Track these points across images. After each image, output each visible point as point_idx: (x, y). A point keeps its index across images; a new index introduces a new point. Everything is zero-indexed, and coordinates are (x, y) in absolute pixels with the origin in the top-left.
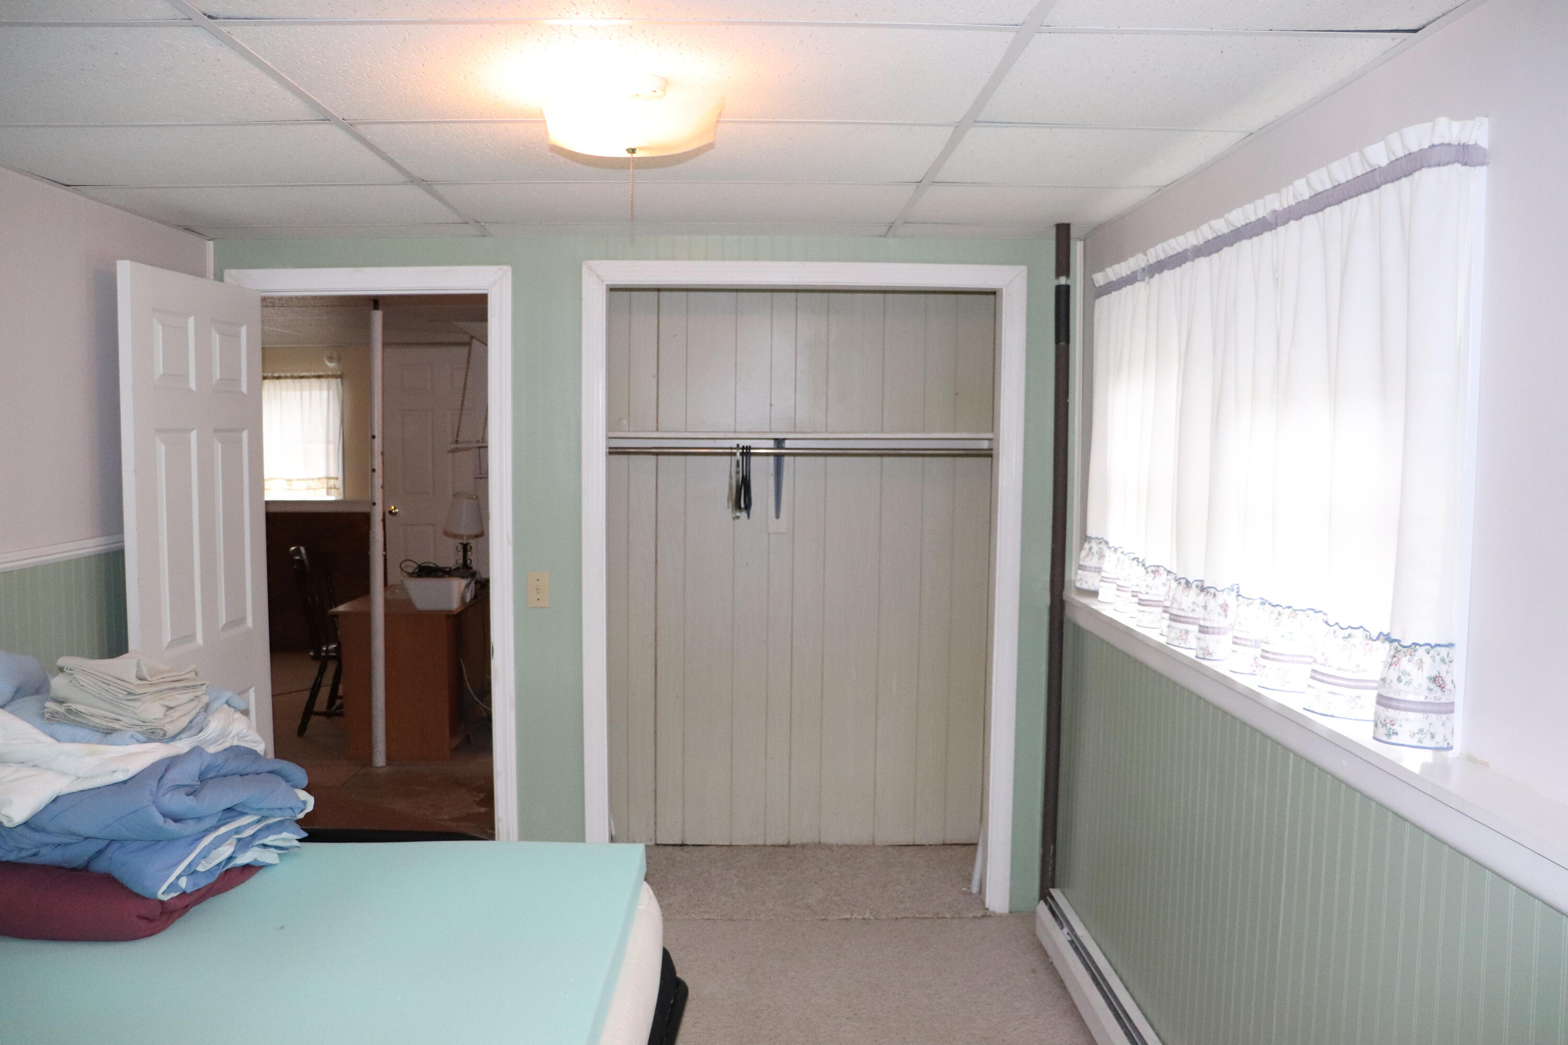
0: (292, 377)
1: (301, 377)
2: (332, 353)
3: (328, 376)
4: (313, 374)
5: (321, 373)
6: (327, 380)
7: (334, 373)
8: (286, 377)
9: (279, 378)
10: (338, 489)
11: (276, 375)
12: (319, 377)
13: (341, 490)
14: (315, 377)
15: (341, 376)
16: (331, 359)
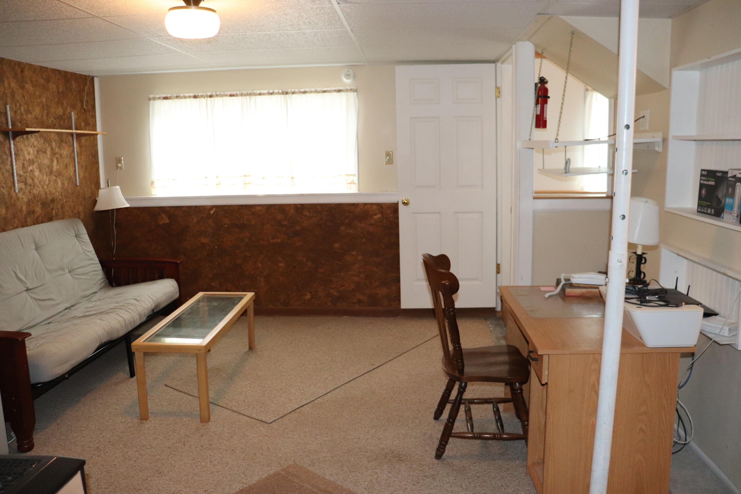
0: (316, 92)
1: (324, 92)
2: (348, 71)
3: (347, 90)
4: (334, 89)
5: (341, 88)
6: (346, 93)
7: (352, 88)
8: (311, 92)
9: (305, 92)
10: (355, 184)
11: (302, 90)
12: (339, 91)
13: (357, 185)
14: (335, 91)
15: (356, 91)
16: (348, 76)
